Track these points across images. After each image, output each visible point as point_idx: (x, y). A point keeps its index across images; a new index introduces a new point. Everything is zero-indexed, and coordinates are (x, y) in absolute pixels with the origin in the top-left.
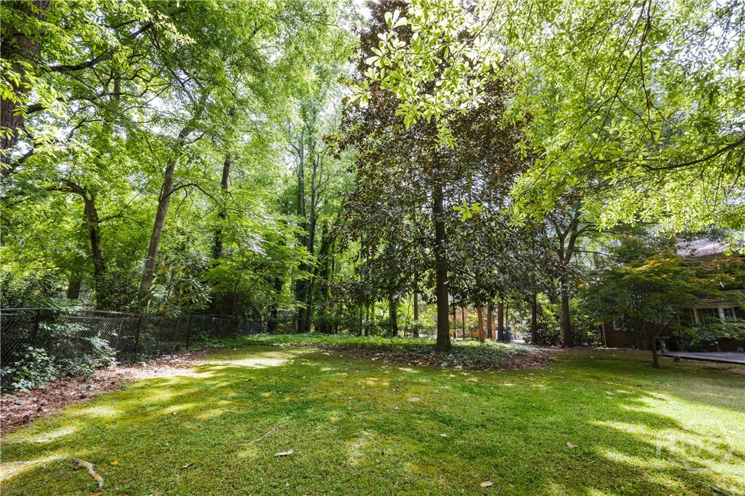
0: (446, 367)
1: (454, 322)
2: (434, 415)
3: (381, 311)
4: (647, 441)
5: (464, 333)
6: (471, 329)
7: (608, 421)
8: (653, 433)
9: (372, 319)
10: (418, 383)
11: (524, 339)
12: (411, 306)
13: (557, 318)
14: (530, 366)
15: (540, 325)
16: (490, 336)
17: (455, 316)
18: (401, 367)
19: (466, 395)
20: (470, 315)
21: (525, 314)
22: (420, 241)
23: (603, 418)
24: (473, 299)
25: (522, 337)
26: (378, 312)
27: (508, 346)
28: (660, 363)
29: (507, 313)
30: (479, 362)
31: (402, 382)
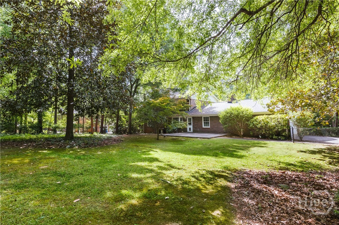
0: (69, 148)
1: (78, 125)
2: (55, 174)
3: (32, 119)
4: (147, 168)
5: (83, 130)
6: (87, 128)
7: (136, 163)
8: (150, 164)
9: (25, 123)
10: (49, 158)
11: (112, 132)
12: (53, 116)
13: (127, 122)
14: (112, 143)
15: (119, 125)
16: (96, 131)
17: (79, 122)
18: (40, 150)
19: (76, 160)
20: (87, 121)
21: (114, 120)
22: (59, 79)
23: (135, 162)
24: (88, 113)
25: (111, 131)
26: (29, 119)
27: (104, 135)
28: (160, 138)
29: (105, 120)
30: (87, 144)
31: (38, 159)
